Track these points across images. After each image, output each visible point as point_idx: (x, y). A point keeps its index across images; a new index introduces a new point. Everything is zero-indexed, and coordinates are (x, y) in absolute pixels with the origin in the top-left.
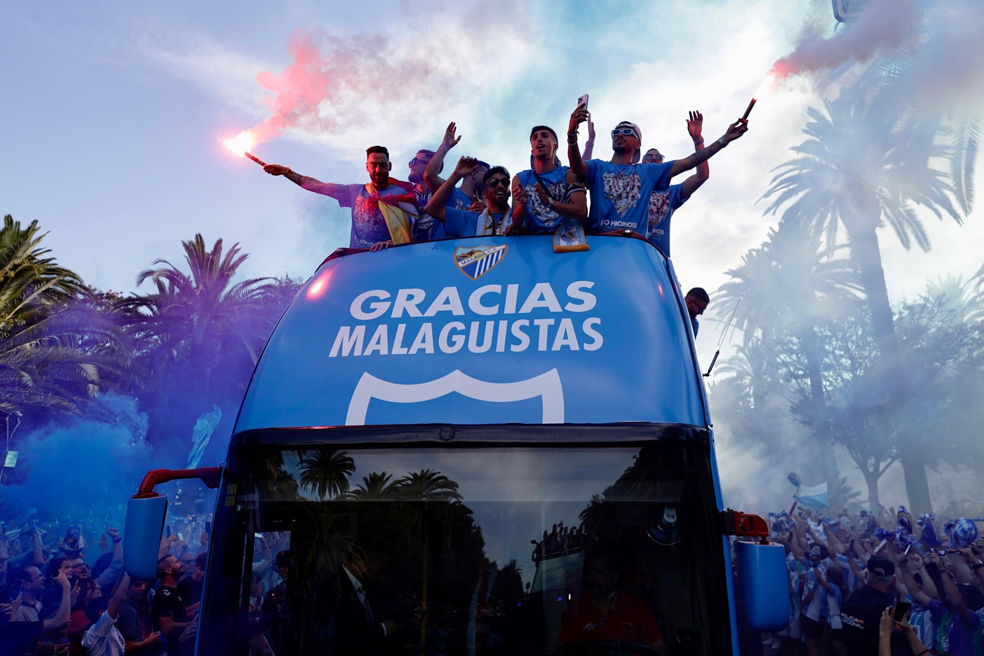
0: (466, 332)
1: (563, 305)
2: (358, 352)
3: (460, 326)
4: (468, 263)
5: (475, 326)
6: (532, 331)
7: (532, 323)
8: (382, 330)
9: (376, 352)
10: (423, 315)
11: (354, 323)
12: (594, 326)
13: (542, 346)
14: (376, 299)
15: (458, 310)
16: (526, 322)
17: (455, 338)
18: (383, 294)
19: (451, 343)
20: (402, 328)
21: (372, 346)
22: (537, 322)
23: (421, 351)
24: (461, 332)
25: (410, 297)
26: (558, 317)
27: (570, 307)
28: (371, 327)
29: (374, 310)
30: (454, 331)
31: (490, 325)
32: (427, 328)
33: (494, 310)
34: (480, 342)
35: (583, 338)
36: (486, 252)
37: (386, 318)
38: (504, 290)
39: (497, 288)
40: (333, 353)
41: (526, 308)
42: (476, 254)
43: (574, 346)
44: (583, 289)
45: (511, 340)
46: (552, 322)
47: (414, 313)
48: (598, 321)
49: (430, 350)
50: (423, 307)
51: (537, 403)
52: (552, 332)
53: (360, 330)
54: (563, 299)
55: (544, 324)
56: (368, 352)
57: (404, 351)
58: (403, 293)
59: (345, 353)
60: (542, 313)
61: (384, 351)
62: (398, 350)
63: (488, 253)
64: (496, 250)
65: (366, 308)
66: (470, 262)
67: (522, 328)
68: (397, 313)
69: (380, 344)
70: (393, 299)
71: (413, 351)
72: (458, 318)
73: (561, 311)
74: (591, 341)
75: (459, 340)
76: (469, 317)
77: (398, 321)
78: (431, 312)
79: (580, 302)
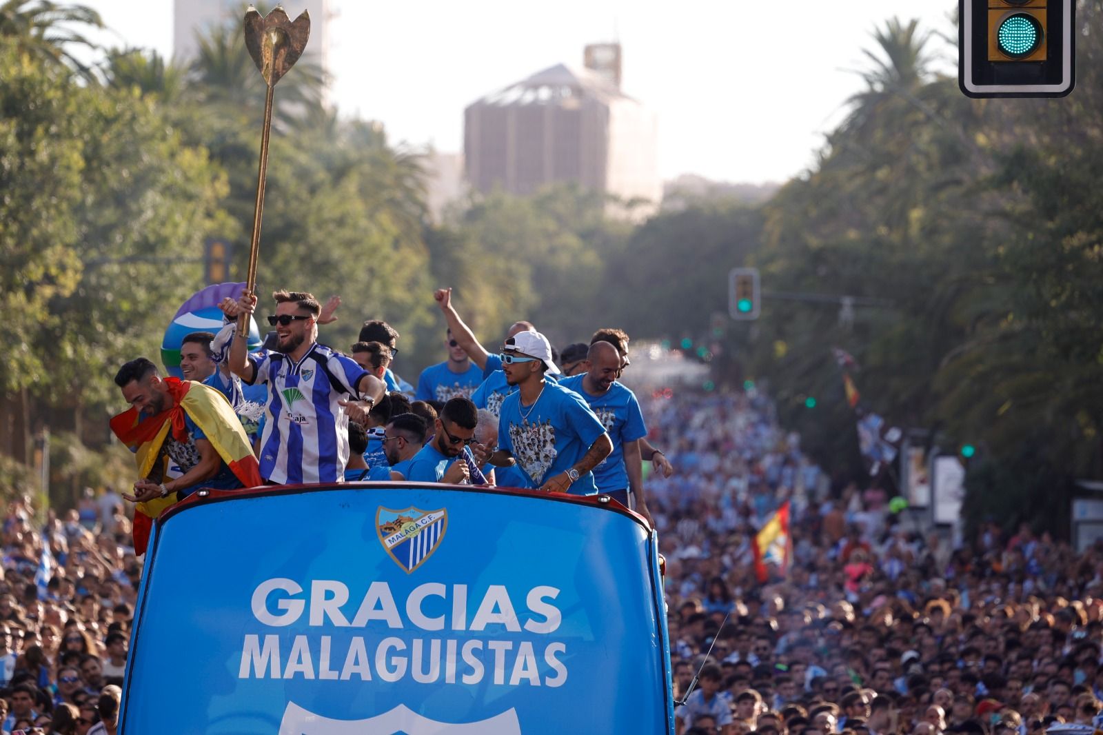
0: (407, 653)
1: (522, 622)
2: (275, 674)
3: (400, 645)
4: (397, 541)
5: (418, 644)
6: (487, 657)
7: (485, 645)
8: (301, 642)
9: (298, 675)
10: (351, 624)
11: (262, 631)
12: (558, 654)
13: (499, 678)
14: (284, 595)
15: (395, 622)
16: (478, 644)
17: (395, 660)
18: (293, 586)
19: (391, 669)
20: (326, 641)
21: (292, 665)
22: (492, 645)
23: (355, 676)
24: (401, 654)
25: (329, 595)
26: (517, 638)
27: (531, 626)
28: (286, 638)
29: (284, 612)
30: (392, 652)
31: (436, 644)
32: (358, 644)
33: (437, 624)
34: (426, 669)
35: (546, 670)
36: (419, 522)
37: (302, 625)
38: (450, 592)
39: (439, 589)
40: (244, 673)
41: (478, 625)
42: (405, 526)
43: (535, 681)
44: (546, 600)
45: (463, 667)
46: (509, 645)
47: (340, 621)
48: (561, 647)
49: (366, 676)
50: (348, 611)
52: (511, 657)
53: (272, 641)
54: (523, 613)
55: (500, 647)
56: (289, 674)
57: (334, 675)
58: (318, 587)
59: (260, 674)
60: (496, 631)
61: (309, 675)
62: (326, 673)
63: (423, 526)
64: (433, 519)
65: (273, 607)
66: (400, 539)
67: (475, 652)
68: (316, 620)
69: (302, 664)
70: (306, 595)
71: (346, 676)
72: (395, 633)
73: (521, 631)
74: (554, 674)
75: (400, 662)
76: (409, 631)
77: (320, 631)
78: (360, 621)
79: (542, 618)
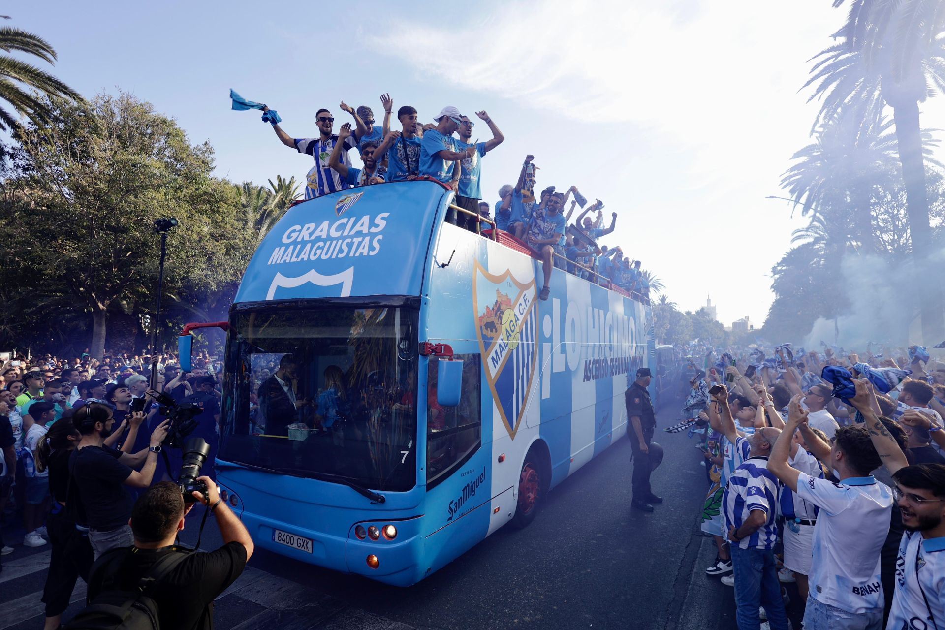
0: (323, 248)
1: (370, 229)
2: (278, 262)
3: (322, 244)
4: (340, 206)
5: (328, 243)
6: (350, 245)
7: (352, 240)
8: (292, 247)
9: (285, 261)
10: (310, 239)
11: (282, 246)
12: (379, 241)
13: (351, 255)
14: (294, 231)
15: (324, 236)
16: (349, 240)
18: (298, 227)
19: (315, 254)
20: (299, 246)
21: (285, 258)
22: (354, 240)
23: (302, 259)
24: (321, 248)
25: (308, 229)
26: (365, 236)
27: (373, 230)
28: (288, 247)
29: (292, 237)
30: (319, 248)
31: (335, 242)
32: (309, 245)
33: (339, 234)
34: (326, 254)
35: (372, 248)
37: (295, 243)
38: (348, 221)
39: (345, 221)
40: (269, 263)
41: (353, 233)
42: (347, 200)
43: (365, 254)
44: (383, 218)
45: (341, 251)
46: (361, 239)
47: (307, 238)
48: (381, 237)
49: (306, 258)
50: (310, 235)
51: (340, 285)
52: (360, 243)
53: (283, 248)
54: (372, 224)
55: (357, 240)
56: (282, 261)
57: (296, 260)
58: (307, 226)
59: (273, 263)
60: (359, 234)
61: (288, 260)
62: (294, 260)
63: (351, 199)
64: (357, 196)
65: (289, 237)
67: (347, 244)
68: (299, 239)
69: (288, 256)
70: (300, 231)
71: (299, 259)
72: (323, 240)
73: (368, 232)
74: (373, 249)
75: (319, 252)
76: (329, 238)
77: (299, 243)
78: (313, 238)
79: (377, 226)
